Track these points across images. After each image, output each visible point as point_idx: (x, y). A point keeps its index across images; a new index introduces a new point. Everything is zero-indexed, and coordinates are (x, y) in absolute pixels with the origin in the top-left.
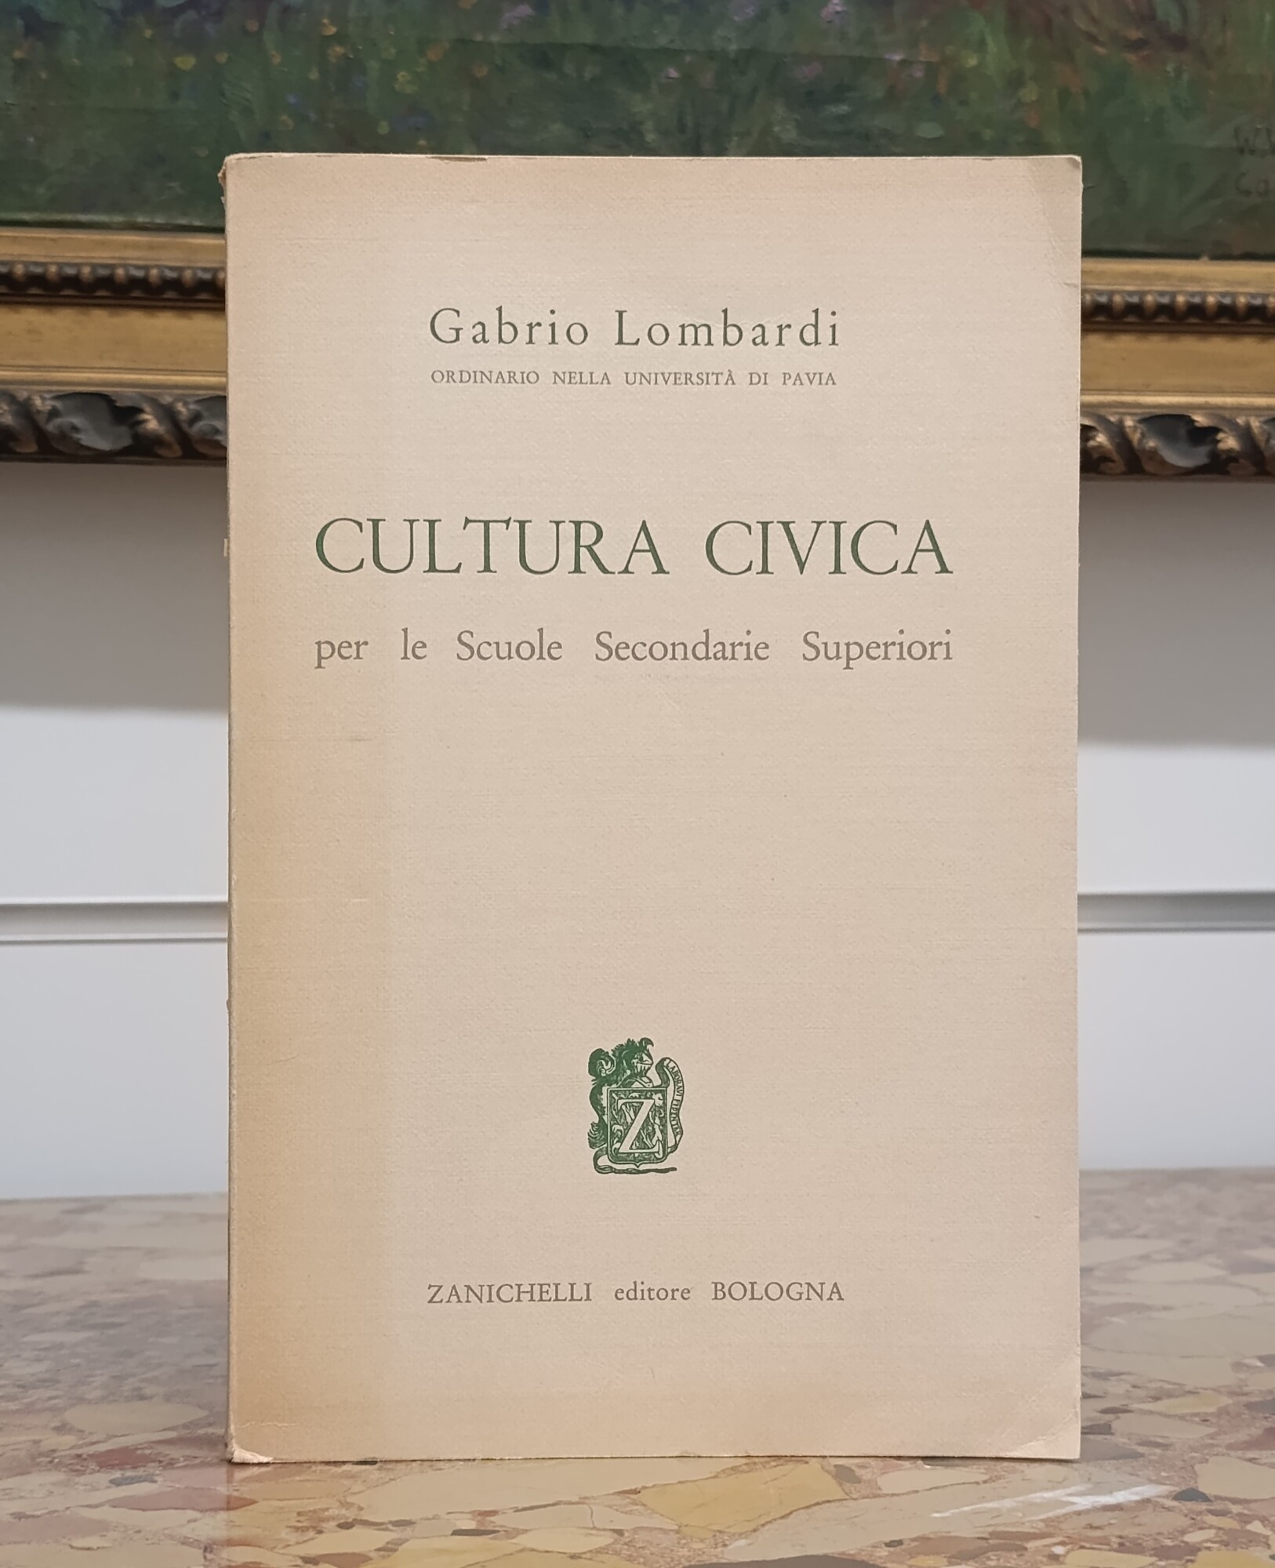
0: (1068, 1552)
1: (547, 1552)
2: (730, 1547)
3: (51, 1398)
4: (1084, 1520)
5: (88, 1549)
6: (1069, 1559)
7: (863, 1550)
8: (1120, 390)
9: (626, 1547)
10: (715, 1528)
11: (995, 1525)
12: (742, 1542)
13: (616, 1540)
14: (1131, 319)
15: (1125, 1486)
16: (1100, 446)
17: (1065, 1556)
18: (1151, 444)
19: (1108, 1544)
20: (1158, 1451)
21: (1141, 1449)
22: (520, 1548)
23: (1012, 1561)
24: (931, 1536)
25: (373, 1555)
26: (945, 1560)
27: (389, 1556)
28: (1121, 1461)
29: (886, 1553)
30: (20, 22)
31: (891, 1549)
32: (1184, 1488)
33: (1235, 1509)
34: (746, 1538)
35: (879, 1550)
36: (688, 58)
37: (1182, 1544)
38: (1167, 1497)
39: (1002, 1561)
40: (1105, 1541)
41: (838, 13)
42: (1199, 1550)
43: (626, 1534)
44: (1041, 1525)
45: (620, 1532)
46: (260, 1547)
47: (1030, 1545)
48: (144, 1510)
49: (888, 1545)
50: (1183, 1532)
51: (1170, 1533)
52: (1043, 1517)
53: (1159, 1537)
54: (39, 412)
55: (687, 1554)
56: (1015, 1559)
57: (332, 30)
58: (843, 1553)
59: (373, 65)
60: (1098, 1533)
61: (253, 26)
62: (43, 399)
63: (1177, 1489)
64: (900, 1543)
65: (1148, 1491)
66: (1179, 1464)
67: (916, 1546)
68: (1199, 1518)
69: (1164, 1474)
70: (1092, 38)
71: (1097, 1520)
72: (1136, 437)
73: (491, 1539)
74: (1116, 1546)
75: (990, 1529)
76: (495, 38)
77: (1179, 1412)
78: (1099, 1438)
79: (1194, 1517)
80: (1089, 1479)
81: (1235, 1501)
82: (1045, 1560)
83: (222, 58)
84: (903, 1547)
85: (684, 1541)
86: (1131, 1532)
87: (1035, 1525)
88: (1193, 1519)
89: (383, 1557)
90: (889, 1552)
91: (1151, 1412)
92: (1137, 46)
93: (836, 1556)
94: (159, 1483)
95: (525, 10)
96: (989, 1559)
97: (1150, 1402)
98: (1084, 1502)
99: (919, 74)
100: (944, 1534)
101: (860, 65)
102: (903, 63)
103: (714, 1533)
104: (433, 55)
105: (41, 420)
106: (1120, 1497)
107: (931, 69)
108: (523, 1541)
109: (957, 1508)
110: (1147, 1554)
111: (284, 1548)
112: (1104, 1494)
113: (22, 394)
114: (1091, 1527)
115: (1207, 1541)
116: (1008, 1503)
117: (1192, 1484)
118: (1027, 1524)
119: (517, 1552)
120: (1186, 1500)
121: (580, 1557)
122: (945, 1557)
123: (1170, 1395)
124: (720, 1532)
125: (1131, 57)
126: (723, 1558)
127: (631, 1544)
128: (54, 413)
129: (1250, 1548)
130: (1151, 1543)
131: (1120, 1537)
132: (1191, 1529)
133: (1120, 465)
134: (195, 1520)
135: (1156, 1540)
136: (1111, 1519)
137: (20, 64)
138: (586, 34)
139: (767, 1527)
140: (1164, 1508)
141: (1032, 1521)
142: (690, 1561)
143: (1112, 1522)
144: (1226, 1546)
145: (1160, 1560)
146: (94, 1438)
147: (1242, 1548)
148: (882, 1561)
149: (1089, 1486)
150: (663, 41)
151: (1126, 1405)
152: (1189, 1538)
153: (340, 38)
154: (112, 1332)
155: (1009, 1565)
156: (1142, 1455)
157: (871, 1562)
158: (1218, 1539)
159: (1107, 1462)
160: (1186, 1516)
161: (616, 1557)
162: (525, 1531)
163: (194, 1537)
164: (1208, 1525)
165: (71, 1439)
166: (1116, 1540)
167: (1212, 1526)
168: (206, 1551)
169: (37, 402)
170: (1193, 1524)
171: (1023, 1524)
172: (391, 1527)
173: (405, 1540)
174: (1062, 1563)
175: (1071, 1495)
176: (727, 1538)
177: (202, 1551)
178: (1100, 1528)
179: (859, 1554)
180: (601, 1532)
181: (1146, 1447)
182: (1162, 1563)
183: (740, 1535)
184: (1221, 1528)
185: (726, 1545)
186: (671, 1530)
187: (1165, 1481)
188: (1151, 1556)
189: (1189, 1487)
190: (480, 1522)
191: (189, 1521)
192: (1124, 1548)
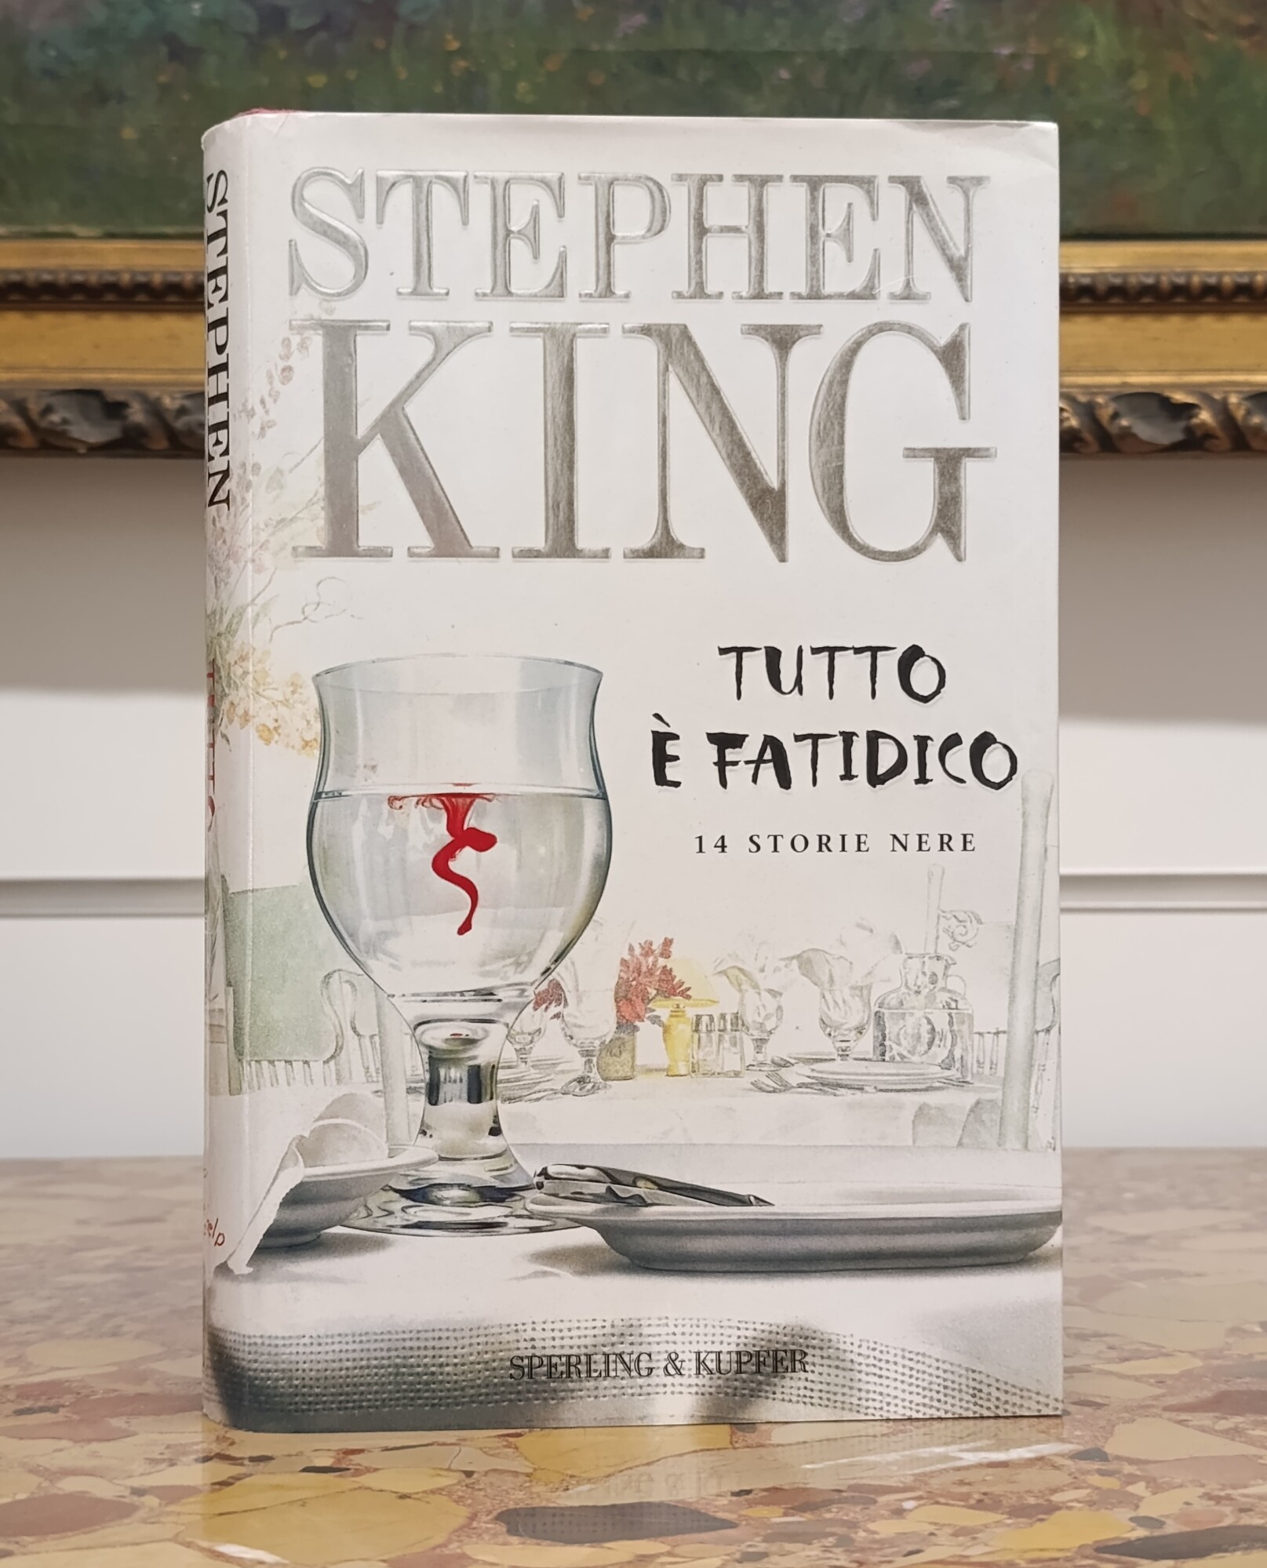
0: (916, 1508)
1: (381, 1491)
2: (570, 1492)
3: (28, 1333)
4: (958, 1476)
6: (910, 1516)
7: (703, 1499)
9: (464, 1488)
10: (569, 1472)
11: (860, 1478)
12: (586, 1487)
13: (459, 1483)
14: (1241, 299)
15: (1026, 1443)
16: (1203, 424)
17: (911, 1511)
18: (1256, 420)
19: (965, 1501)
20: (1087, 1410)
22: (360, 1485)
23: (852, 1515)
24: (786, 1487)
25: (204, 1488)
26: (782, 1510)
27: (220, 1490)
29: (726, 1502)
30: (164, 50)
31: (734, 1498)
32: (1089, 1447)
33: (1128, 1469)
34: (593, 1483)
35: (721, 1498)
36: (799, 60)
37: (1044, 1503)
38: (1064, 1455)
39: (841, 1514)
40: (965, 1497)
41: (947, 10)
42: (1059, 1509)
43: (475, 1476)
44: (909, 1480)
45: (469, 1474)
46: (101, 1477)
47: (883, 1499)
48: (21, 1439)
49: (734, 1494)
50: (1054, 1491)
51: (1040, 1492)
52: (917, 1471)
53: (1026, 1495)
54: (167, 410)
55: (521, 1497)
56: (855, 1512)
57: (455, 45)
58: (681, 1501)
59: (494, 77)
60: (965, 1489)
61: (380, 43)
62: (173, 398)
63: (1081, 1448)
64: (748, 1492)
66: (1102, 1423)
67: (765, 1496)
68: (1083, 1477)
69: (1078, 1433)
70: (1203, 26)
71: (969, 1476)
72: (1239, 414)
73: (335, 1477)
74: (972, 1502)
75: (852, 1482)
76: (611, 47)
77: (1138, 1373)
79: (1077, 1475)
80: (994, 1436)
81: (1131, 1461)
82: (887, 1514)
83: (352, 75)
84: (749, 1497)
85: (527, 1485)
86: (996, 1490)
87: (902, 1479)
88: (1076, 1478)
89: (214, 1491)
90: (730, 1501)
91: (1110, 1373)
92: (1249, 31)
93: (671, 1503)
94: (60, 1413)
95: (640, 19)
96: (830, 1511)
97: (1117, 1363)
98: (971, 1458)
99: (1028, 66)
100: (800, 1486)
101: (968, 60)
102: (1014, 57)
103: (562, 1478)
104: (552, 65)
105: (170, 418)
106: (1015, 1454)
107: (1041, 61)
108: (365, 1480)
109: (834, 1460)
110: (1000, 1511)
111: (124, 1478)
112: (999, 1450)
113: (154, 393)
114: (962, 1483)
115: (1072, 1501)
116: (892, 1457)
117: (1100, 1444)
118: (895, 1478)
119: (351, 1490)
120: (1081, 1459)
121: (409, 1497)
122: (784, 1508)
123: (1139, 1356)
124: (572, 1476)
125: (1243, 43)
126: (555, 1502)
127: (471, 1486)
128: (182, 411)
129: (1115, 1510)
130: (1014, 1500)
131: (985, 1494)
132: (1064, 1488)
133: (1225, 442)
134: (61, 1450)
135: (1019, 1497)
136: (988, 1475)
137: (165, 89)
138: (698, 39)
139: (623, 1473)
140: (1053, 1466)
141: (902, 1475)
142: (518, 1504)
143: (987, 1478)
144: (1089, 1506)
145: (1009, 1518)
146: (35, 1371)
147: (1107, 1509)
148: (716, 1509)
149: (990, 1442)
150: (774, 43)
151: (1089, 1366)
152: (1057, 1498)
153: (462, 53)
155: (845, 1518)
157: (703, 1511)
158: (1088, 1499)
160: (1070, 1475)
161: (446, 1498)
162: (376, 1470)
163: (48, 1466)
164: (1084, 1485)
165: (13, 1371)
166: (977, 1496)
167: (1089, 1486)
168: (46, 1479)
169: (167, 402)
170: (1072, 1483)
171: (891, 1477)
172: (246, 1462)
173: (246, 1476)
174: (904, 1518)
175: (962, 1451)
176: (574, 1482)
177: (42, 1479)
178: (969, 1484)
179: (697, 1502)
180: (451, 1474)
181: (1078, 1407)
182: (1009, 1521)
183: (589, 1480)
184: (1097, 1488)
185: (567, 1489)
186: (523, 1473)
187: (1073, 1440)
188: (1003, 1514)
189: (1094, 1446)
190: (339, 1461)
191: (55, 1451)
192: (980, 1505)
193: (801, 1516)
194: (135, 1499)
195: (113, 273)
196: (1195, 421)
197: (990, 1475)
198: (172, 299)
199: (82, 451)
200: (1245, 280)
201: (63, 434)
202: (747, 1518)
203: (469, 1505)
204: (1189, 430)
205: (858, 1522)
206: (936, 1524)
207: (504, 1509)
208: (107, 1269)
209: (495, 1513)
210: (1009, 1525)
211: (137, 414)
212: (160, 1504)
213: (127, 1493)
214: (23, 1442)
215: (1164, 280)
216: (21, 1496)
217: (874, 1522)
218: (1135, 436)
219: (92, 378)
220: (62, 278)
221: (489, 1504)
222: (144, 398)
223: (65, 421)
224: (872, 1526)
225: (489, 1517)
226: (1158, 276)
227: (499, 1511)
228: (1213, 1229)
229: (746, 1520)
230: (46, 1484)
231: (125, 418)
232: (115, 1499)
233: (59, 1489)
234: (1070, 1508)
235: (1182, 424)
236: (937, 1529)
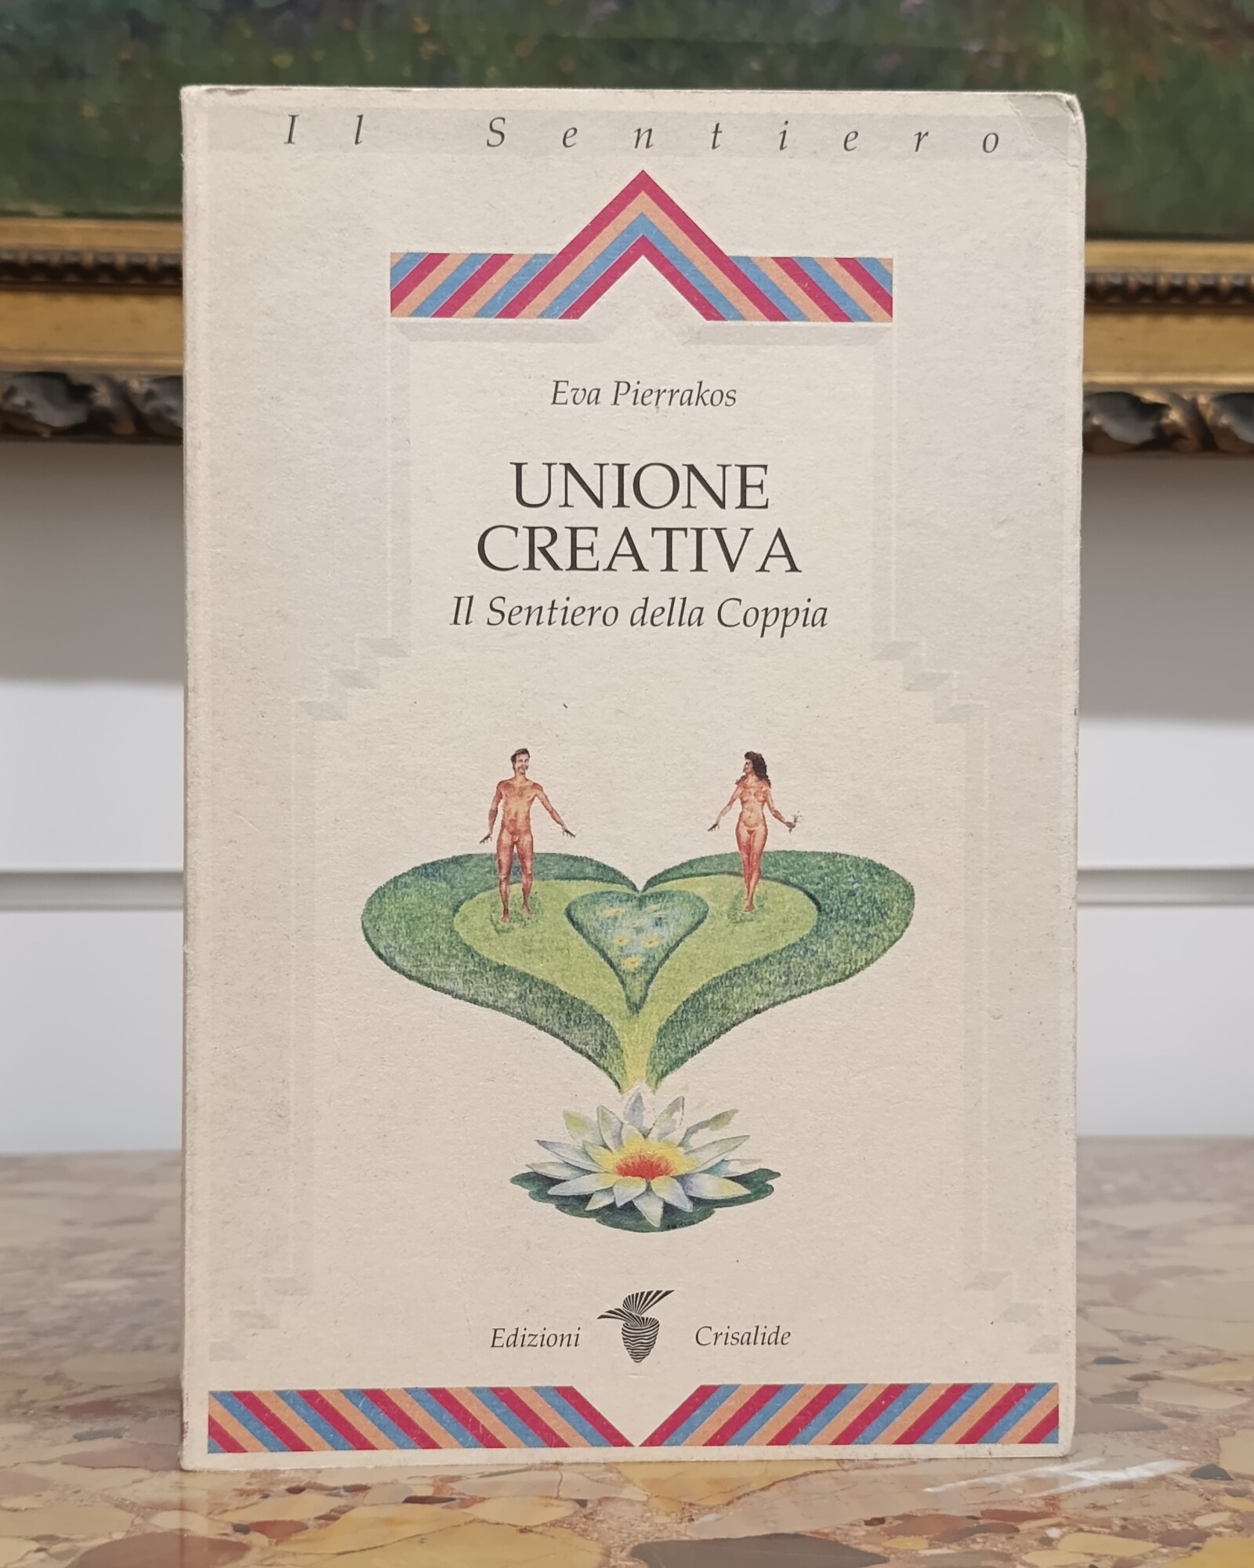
0: (1062, 1536)
1: (498, 1524)
2: (696, 1523)
3: (59, 1346)
4: (1089, 1499)
5: (15, 1510)
6: (1062, 1545)
7: (839, 1529)
8: (1195, 370)
9: (584, 1520)
10: (687, 1500)
11: (991, 1503)
12: (711, 1517)
13: (576, 1512)
14: (1207, 300)
15: (1140, 1461)
16: (1174, 424)
17: (1059, 1540)
18: (1225, 420)
19: (1109, 1527)
20: (1183, 1422)
21: (1165, 1420)
22: (472, 1518)
23: (1000, 1545)
24: (919, 1514)
25: (311, 1523)
26: (926, 1541)
27: (327, 1525)
28: (1141, 1433)
29: (863, 1533)
30: (125, 26)
31: (870, 1528)
32: (1204, 1464)
34: (716, 1512)
35: (857, 1528)
36: (770, 52)
37: (1191, 1528)
38: (1183, 1474)
39: (988, 1544)
40: (1106, 1524)
41: (917, 6)
42: (1208, 1535)
43: (589, 1505)
44: (1040, 1504)
45: (583, 1503)
47: (1024, 1527)
48: (94, 1468)
49: (867, 1523)
50: (1195, 1515)
51: (1180, 1516)
52: (1045, 1494)
53: (1167, 1520)
54: (135, 394)
55: (648, 1529)
56: (1002, 1543)
57: (423, 28)
58: (817, 1532)
59: (465, 63)
60: (1101, 1514)
61: (347, 24)
62: (141, 383)
63: (1196, 1465)
64: (882, 1521)
65: (1164, 1467)
66: (1204, 1437)
67: (899, 1525)
68: (1214, 1498)
69: (1184, 1448)
70: (1168, 28)
71: (1103, 1499)
72: (1209, 414)
73: (443, 1507)
74: (1117, 1529)
75: (984, 1507)
76: (582, 34)
77: (1213, 1379)
78: (1122, 1407)
79: (1210, 1497)
80: (1103, 1452)
82: (1035, 1543)
83: (320, 57)
84: (884, 1526)
85: (649, 1514)
86: (1137, 1514)
87: (1033, 1503)
88: (1208, 1499)
89: (321, 1526)
90: (867, 1531)
91: (1184, 1381)
92: (1215, 34)
93: (808, 1534)
94: (124, 1438)
95: (611, 7)
96: (974, 1541)
97: (1183, 1369)
98: (1092, 1479)
99: (996, 64)
100: (932, 1512)
101: (939, 55)
102: (984, 54)
103: (681, 1506)
104: (521, 51)
105: (138, 402)
106: (1134, 1473)
107: (1009, 60)
108: (477, 1511)
109: (953, 1482)
110: (1150, 1539)
111: (220, 1513)
112: (1115, 1469)
113: (120, 377)
114: (1095, 1507)
115: (1218, 1526)
116: (1008, 1478)
117: (1214, 1460)
118: (1026, 1503)
119: (466, 1523)
120: (1204, 1478)
121: (531, 1531)
122: (927, 1538)
123: (1205, 1361)
124: (691, 1505)
125: (1208, 46)
126: (685, 1535)
127: (590, 1517)
128: (150, 395)
130: (1158, 1527)
131: (1125, 1519)
132: (1204, 1512)
133: (1193, 441)
134: (141, 1481)
135: (1162, 1522)
136: (1117, 1498)
137: (127, 66)
138: (670, 27)
139: (743, 1500)
140: (1178, 1486)
141: (1032, 1499)
142: (648, 1538)
143: (1119, 1501)
144: (1239, 1531)
145: (1163, 1547)
146: (80, 1389)
148: (857, 1541)
149: (1102, 1460)
150: (744, 32)
151: (1158, 1372)
152: (1200, 1523)
153: (432, 35)
154: (151, 1280)
155: (995, 1549)
156: (1165, 1427)
157: (844, 1543)
158: (1232, 1523)
159: (1125, 1434)
160: (1201, 1495)
161: (569, 1531)
162: (483, 1500)
163: (133, 1499)
164: (1222, 1507)
165: (56, 1390)
166: (1118, 1522)
167: (1226, 1509)
168: (138, 1516)
169: (135, 386)
170: (1206, 1505)
171: (1021, 1502)
172: (342, 1492)
173: (351, 1508)
174: (1054, 1549)
175: (1079, 1470)
176: (695, 1511)
177: (133, 1516)
178: (1103, 1508)
179: (834, 1533)
180: (562, 1503)
181: (1170, 1418)
182: (1165, 1551)
183: (711, 1508)
184: (1235, 1511)
185: (691, 1520)
186: (638, 1502)
187: (1183, 1456)
188: (1154, 1542)
189: (1208, 1463)
190: (439, 1489)
191: (135, 1482)
192: (1125, 1532)
193: (949, 1548)
194: (239, 1537)
195: (76, 253)
196: (1165, 421)
197: (1118, 1497)
198: (136, 280)
199: (46, 434)
200: (1210, 282)
201: (27, 418)
202: (895, 1551)
203: (597, 1540)
204: (1159, 430)
205: (1011, 1554)
206: (1092, 1555)
207: (636, 1543)
208: (115, 1273)
209: (629, 1548)
210: (1166, 1555)
211: (103, 398)
212: (270, 1543)
213: (229, 1530)
214: (96, 1471)
215: (1132, 280)
216: (118, 1536)
217: (1026, 1553)
218: (1105, 435)
219: (54, 360)
220: (23, 258)
221: (617, 1538)
222: (110, 381)
223: (29, 404)
224: (1027, 1558)
225: (624, 1554)
226: (1125, 276)
227: (632, 1546)
228: (1206, 1222)
229: (894, 1553)
230: (138, 1521)
231: (90, 402)
232: (219, 1537)
233: (157, 1527)
234: (1219, 1534)
235: (1151, 424)
236: (1096, 1561)
